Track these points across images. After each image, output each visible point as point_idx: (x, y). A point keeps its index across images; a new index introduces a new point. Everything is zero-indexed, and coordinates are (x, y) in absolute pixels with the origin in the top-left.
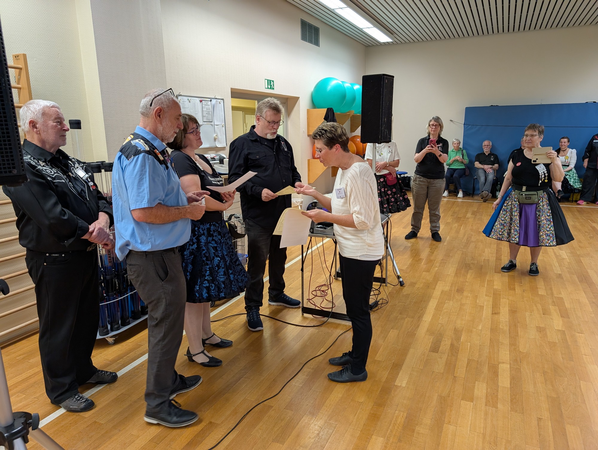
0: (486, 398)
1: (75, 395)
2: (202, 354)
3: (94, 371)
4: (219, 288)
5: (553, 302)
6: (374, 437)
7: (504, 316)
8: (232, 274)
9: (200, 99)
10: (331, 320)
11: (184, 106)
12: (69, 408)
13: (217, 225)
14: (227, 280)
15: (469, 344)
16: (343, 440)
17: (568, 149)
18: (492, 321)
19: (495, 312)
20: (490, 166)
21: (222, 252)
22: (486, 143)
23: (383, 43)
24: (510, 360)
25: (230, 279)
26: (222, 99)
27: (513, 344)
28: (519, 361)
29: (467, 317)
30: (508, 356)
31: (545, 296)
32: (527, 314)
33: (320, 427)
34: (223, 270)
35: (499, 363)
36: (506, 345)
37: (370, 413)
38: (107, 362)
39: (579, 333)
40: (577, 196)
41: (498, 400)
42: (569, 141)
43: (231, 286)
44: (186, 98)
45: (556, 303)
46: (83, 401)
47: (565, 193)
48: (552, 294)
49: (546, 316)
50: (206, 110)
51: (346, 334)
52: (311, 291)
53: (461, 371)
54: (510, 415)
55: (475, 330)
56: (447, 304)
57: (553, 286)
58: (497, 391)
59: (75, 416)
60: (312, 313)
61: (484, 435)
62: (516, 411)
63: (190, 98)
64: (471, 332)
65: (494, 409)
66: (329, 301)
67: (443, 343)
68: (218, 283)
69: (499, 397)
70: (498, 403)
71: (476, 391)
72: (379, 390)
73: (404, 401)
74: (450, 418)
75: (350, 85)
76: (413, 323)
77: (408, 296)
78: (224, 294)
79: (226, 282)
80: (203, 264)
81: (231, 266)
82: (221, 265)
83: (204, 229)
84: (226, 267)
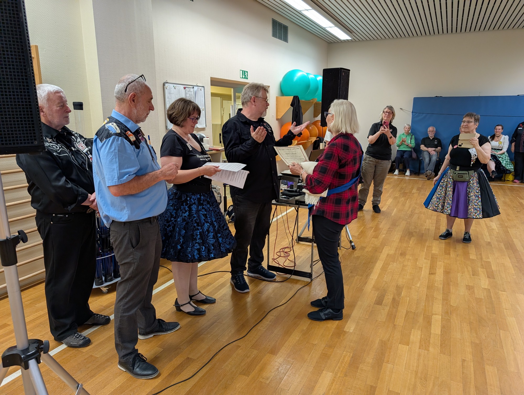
0: (420, 343)
1: (75, 333)
2: (189, 305)
3: (90, 314)
4: (209, 250)
5: (482, 265)
6: (324, 372)
7: (439, 276)
8: (220, 237)
9: (184, 86)
10: (294, 277)
11: (170, 92)
12: (70, 344)
13: (206, 195)
15: (408, 298)
16: (299, 374)
17: (502, 135)
18: (428, 281)
19: (432, 273)
20: (434, 149)
21: (211, 218)
22: (430, 129)
23: (343, 40)
24: (442, 312)
25: (219, 242)
26: (203, 87)
27: (446, 299)
28: (450, 313)
29: (407, 276)
30: (441, 309)
31: (476, 260)
32: (459, 275)
33: (280, 363)
34: (212, 234)
35: (433, 314)
36: (439, 300)
37: (322, 353)
38: (102, 308)
39: (502, 291)
41: (429, 344)
42: (502, 129)
43: (220, 248)
44: (172, 85)
45: (484, 266)
46: (81, 338)
47: (498, 173)
48: (481, 259)
49: (475, 276)
50: (189, 96)
51: (304, 288)
52: (275, 252)
53: (400, 321)
54: (439, 357)
55: (414, 287)
56: (392, 265)
57: (482, 252)
58: (430, 337)
59: (74, 351)
60: (276, 271)
61: (417, 372)
62: (444, 354)
63: (175, 85)
64: (411, 288)
65: (426, 351)
66: (291, 261)
67: (386, 298)
68: (208, 246)
69: (431, 341)
70: (430, 347)
71: (412, 337)
72: (330, 335)
73: (351, 344)
74: (389, 358)
75: (313, 76)
76: (361, 280)
77: (358, 258)
78: (214, 255)
79: (215, 244)
80: (195, 229)
81: (219, 230)
82: (210, 230)
83: (195, 199)
84: (215, 231)
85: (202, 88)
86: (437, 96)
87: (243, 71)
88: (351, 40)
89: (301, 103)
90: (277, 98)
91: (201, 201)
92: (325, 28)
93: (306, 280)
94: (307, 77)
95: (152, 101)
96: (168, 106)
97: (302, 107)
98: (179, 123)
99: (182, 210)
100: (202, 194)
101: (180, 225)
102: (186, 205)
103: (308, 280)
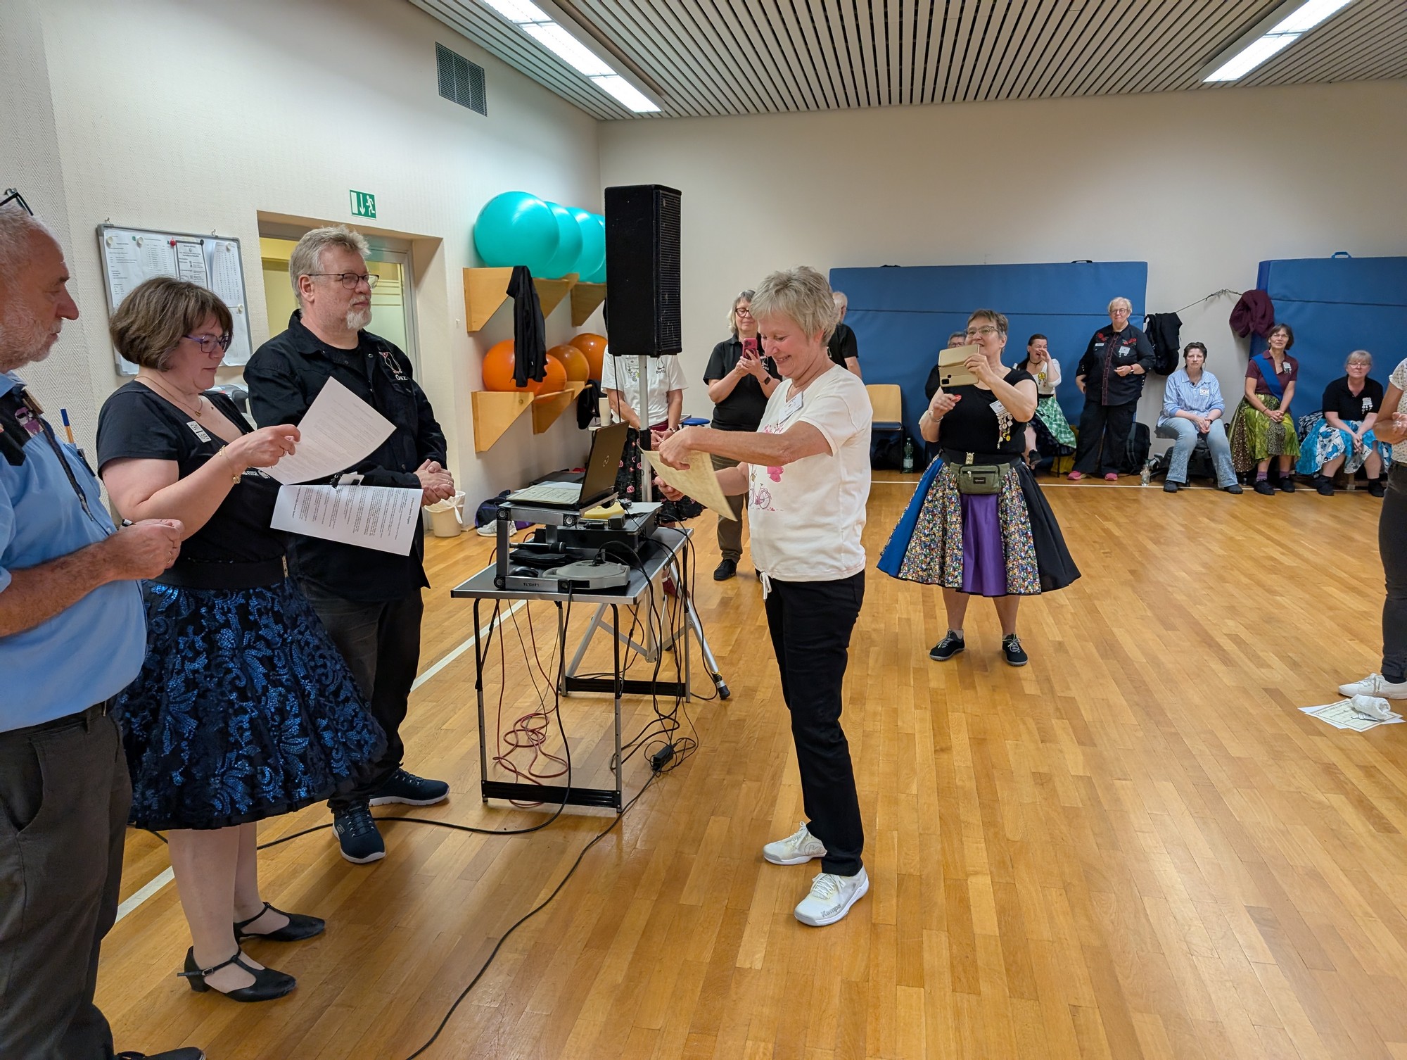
0: (953, 973)
2: (233, 966)
4: (288, 778)
5: (1058, 709)
7: (962, 757)
8: (326, 728)
9: (170, 238)
10: (570, 809)
11: (122, 255)
13: (269, 595)
14: (312, 750)
15: (895, 833)
18: (937, 772)
19: (942, 749)
21: (291, 669)
23: (638, 113)
24: (990, 864)
25: (323, 747)
26: (233, 240)
27: (991, 824)
28: (1010, 865)
29: (881, 765)
30: (985, 854)
31: (1039, 696)
32: (1009, 744)
34: (298, 720)
35: (968, 875)
36: (975, 828)
39: (1120, 779)
40: (1066, 464)
41: (977, 972)
43: (328, 764)
44: (127, 236)
45: (1063, 712)
47: (1043, 456)
48: (1052, 691)
49: (1048, 744)
50: (189, 268)
51: (600, 843)
52: (502, 734)
53: (886, 909)
54: (1010, 1009)
55: (903, 796)
57: (1051, 673)
58: (974, 950)
60: (510, 797)
62: (1022, 996)
63: (138, 235)
64: (896, 802)
65: (973, 997)
66: (553, 758)
68: (286, 762)
69: (980, 963)
70: (981, 981)
71: (926, 956)
72: (699, 989)
73: (764, 1010)
74: (878, 1040)
75: (565, 212)
76: (760, 794)
77: (740, 723)
78: (308, 791)
79: (310, 754)
80: (231, 711)
81: (321, 706)
82: (288, 708)
83: (229, 610)
84: (308, 712)
85: (232, 243)
86: (886, 266)
87: (358, 194)
88: (658, 113)
89: (535, 284)
90: (466, 273)
91: (251, 614)
92: (588, 77)
93: (604, 812)
94: (549, 213)
95: (68, 285)
96: (117, 300)
97: (540, 296)
98: (154, 357)
99: (183, 651)
100: (254, 590)
101: (176, 703)
102: (196, 633)
103: (611, 813)
